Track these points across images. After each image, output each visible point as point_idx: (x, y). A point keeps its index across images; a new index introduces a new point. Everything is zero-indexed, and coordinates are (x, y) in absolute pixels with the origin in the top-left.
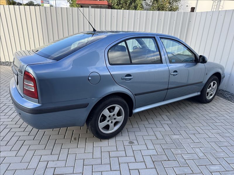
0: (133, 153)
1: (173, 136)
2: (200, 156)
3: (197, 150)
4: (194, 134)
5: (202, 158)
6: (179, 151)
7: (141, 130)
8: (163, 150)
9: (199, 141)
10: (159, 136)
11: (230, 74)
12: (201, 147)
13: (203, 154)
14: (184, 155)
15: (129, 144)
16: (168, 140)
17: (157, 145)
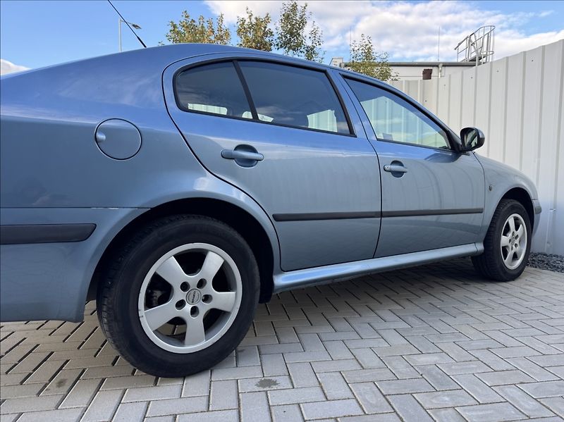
0: (268, 413)
1: (415, 357)
2: (525, 409)
3: (511, 392)
4: (488, 349)
5: (537, 414)
6: (446, 400)
7: (307, 348)
8: (384, 399)
9: (509, 367)
10: (369, 359)
11: (555, 208)
12: (521, 383)
13: (535, 403)
14: (465, 410)
15: (257, 389)
16: (401, 368)
17: (362, 387)
